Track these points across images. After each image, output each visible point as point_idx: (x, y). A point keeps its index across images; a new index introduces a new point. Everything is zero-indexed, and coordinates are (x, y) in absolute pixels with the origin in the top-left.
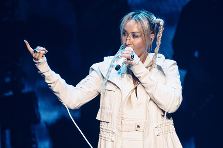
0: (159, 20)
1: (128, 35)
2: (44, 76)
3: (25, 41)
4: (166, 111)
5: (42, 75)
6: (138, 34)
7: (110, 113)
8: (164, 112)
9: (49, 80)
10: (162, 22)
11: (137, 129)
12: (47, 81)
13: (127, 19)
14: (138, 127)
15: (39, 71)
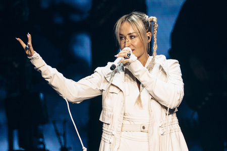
0: (151, 17)
1: (125, 38)
2: (40, 71)
3: (18, 39)
4: (168, 107)
5: (38, 70)
6: (135, 34)
7: (111, 115)
8: (166, 108)
9: (46, 75)
10: (155, 19)
11: (143, 130)
12: (44, 76)
13: (120, 23)
14: (144, 128)
15: (35, 66)
